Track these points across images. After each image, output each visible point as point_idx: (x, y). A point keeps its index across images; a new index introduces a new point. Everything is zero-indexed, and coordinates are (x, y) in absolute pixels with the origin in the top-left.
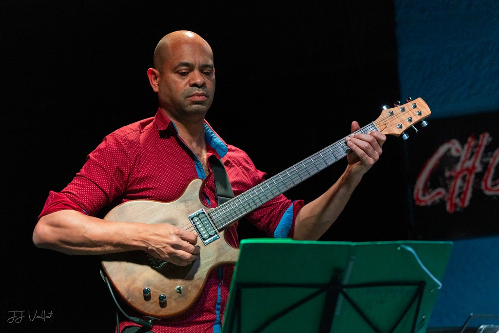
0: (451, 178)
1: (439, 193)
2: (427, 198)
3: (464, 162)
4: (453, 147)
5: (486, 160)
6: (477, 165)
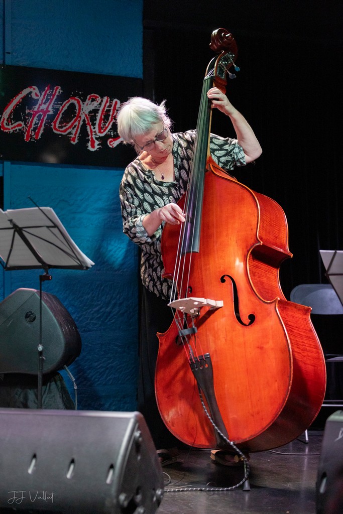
0: (30, 115)
1: (20, 125)
2: (10, 127)
3: (40, 105)
4: (34, 91)
5: (56, 106)
6: (50, 109)
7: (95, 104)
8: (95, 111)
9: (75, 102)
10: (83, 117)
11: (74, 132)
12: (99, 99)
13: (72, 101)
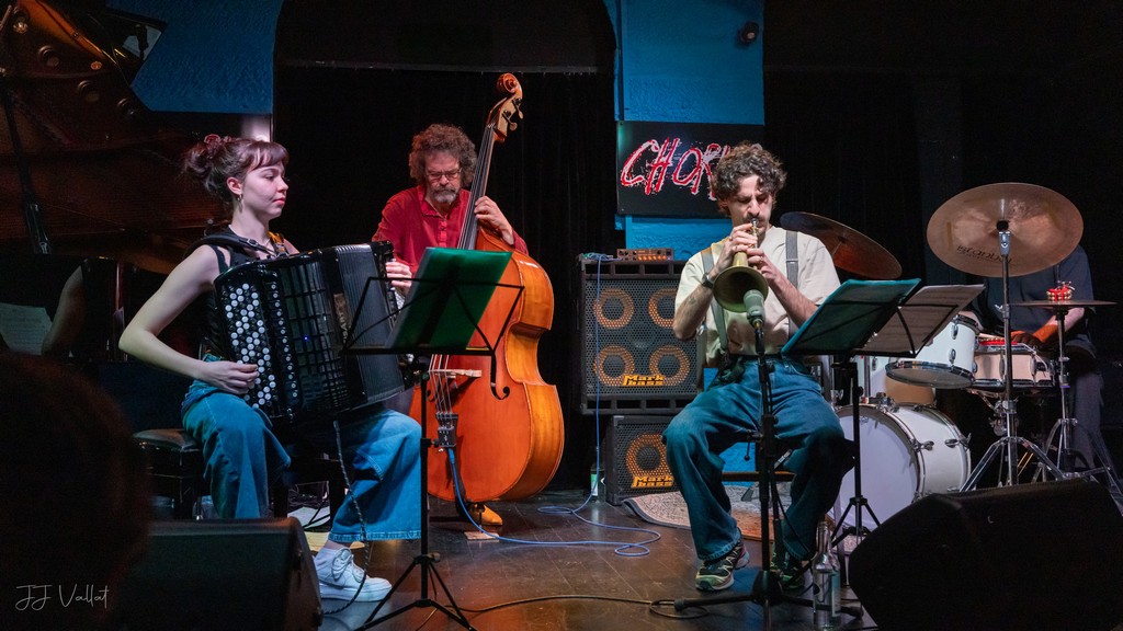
0: (650, 168)
1: (640, 179)
2: (631, 181)
3: (660, 158)
4: (654, 145)
5: (676, 158)
6: (670, 161)
7: (716, 153)
8: (715, 161)
9: (695, 153)
10: (703, 167)
11: (694, 182)
12: (719, 149)
13: (692, 152)
